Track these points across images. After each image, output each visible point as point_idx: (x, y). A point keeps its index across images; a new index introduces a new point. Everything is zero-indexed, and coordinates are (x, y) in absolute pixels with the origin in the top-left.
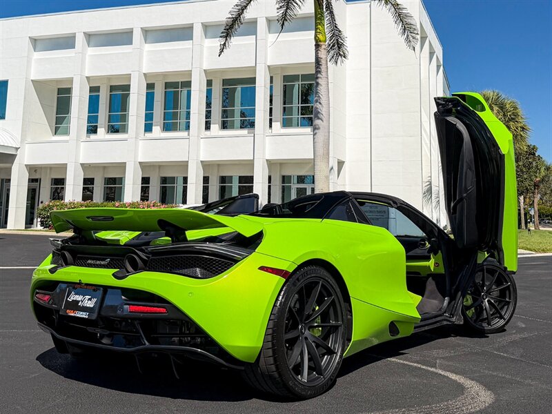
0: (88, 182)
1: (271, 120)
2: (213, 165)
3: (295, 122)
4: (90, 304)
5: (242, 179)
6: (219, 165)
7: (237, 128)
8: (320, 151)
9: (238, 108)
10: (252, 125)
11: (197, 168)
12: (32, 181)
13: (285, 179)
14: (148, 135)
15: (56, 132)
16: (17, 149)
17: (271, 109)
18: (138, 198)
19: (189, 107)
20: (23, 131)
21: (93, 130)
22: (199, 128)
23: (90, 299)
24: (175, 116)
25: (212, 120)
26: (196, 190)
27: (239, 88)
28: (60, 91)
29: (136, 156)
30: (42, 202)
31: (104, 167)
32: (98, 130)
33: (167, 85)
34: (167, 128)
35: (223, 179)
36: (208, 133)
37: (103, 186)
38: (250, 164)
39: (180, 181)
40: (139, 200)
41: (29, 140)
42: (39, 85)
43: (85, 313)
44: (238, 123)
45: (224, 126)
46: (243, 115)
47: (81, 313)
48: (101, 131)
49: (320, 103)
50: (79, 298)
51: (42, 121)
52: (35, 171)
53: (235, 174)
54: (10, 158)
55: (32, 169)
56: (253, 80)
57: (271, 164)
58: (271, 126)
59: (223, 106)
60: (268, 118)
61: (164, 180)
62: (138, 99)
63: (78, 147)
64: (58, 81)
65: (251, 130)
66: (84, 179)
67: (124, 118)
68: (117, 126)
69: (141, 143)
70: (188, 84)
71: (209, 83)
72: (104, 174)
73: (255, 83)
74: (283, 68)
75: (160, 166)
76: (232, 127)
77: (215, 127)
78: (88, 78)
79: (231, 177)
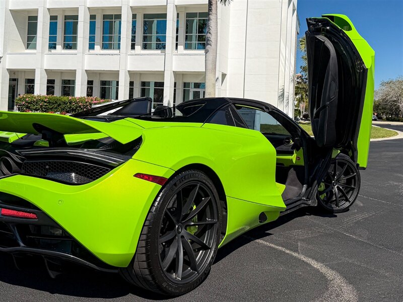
0: (51, 82)
1: (177, 45)
2: (137, 73)
3: (193, 46)
5: (156, 84)
6: (140, 74)
7: (154, 49)
8: (210, 66)
9: (154, 35)
10: (164, 47)
11: (125, 76)
12: (12, 80)
13: (186, 85)
14: (91, 51)
15: (28, 47)
16: (1, 58)
17: (177, 37)
18: (85, 95)
19: (120, 33)
20: (5, 45)
21: (53, 46)
22: (127, 47)
24: (110, 39)
25: (136, 42)
26: (125, 90)
27: (155, 21)
28: (30, 18)
29: (83, 65)
30: (19, 95)
31: (62, 72)
32: (57, 46)
33: (105, 17)
34: (105, 47)
35: (143, 84)
36: (133, 51)
37: (61, 85)
38: (162, 74)
39: (114, 84)
40: (86, 95)
41: (9, 52)
42: (14, 13)
44: (154, 45)
45: (145, 47)
46: (158, 40)
48: (59, 47)
49: (210, 33)
52: (14, 73)
53: (152, 80)
55: (11, 72)
56: (165, 16)
57: (176, 74)
58: (177, 48)
59: (144, 33)
60: (175, 42)
61: (103, 83)
62: (84, 26)
63: (42, 58)
64: (28, 11)
65: (163, 50)
66: (48, 80)
67: (75, 39)
68: (70, 44)
69: (86, 57)
70: (119, 17)
71: (134, 16)
72: (61, 77)
73: (166, 18)
74: (186, 7)
75: (100, 73)
76: (150, 48)
77: (138, 48)
78: (49, 9)
79: (149, 83)
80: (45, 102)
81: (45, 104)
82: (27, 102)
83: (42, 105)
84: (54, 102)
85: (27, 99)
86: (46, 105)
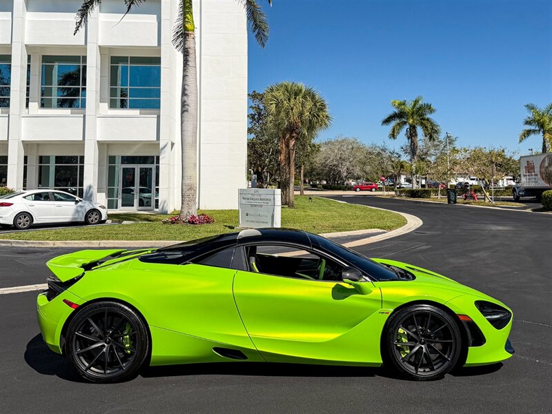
6: (38, 145)
11: (19, 148)
13: (112, 159)
22: (20, 106)
26: (18, 171)
45: (43, 104)
74: (110, 49)
79: (48, 158)
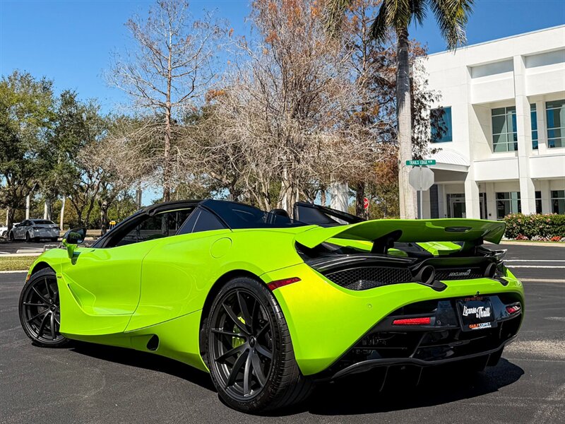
4: (487, 314)
12: (481, 195)
15: (495, 149)
16: (468, 167)
20: (471, 151)
23: (484, 310)
28: (494, 111)
30: (490, 215)
32: (539, 145)
41: (476, 159)
42: (477, 109)
43: (487, 324)
47: (484, 324)
50: (473, 311)
51: (483, 140)
54: (463, 175)
55: (481, 184)
63: (527, 163)
64: (491, 104)
72: (550, 188)
78: (528, 97)
80: (547, 224)
81: (547, 226)
82: (519, 225)
83: (543, 228)
84: (560, 222)
85: (519, 221)
86: (548, 228)
